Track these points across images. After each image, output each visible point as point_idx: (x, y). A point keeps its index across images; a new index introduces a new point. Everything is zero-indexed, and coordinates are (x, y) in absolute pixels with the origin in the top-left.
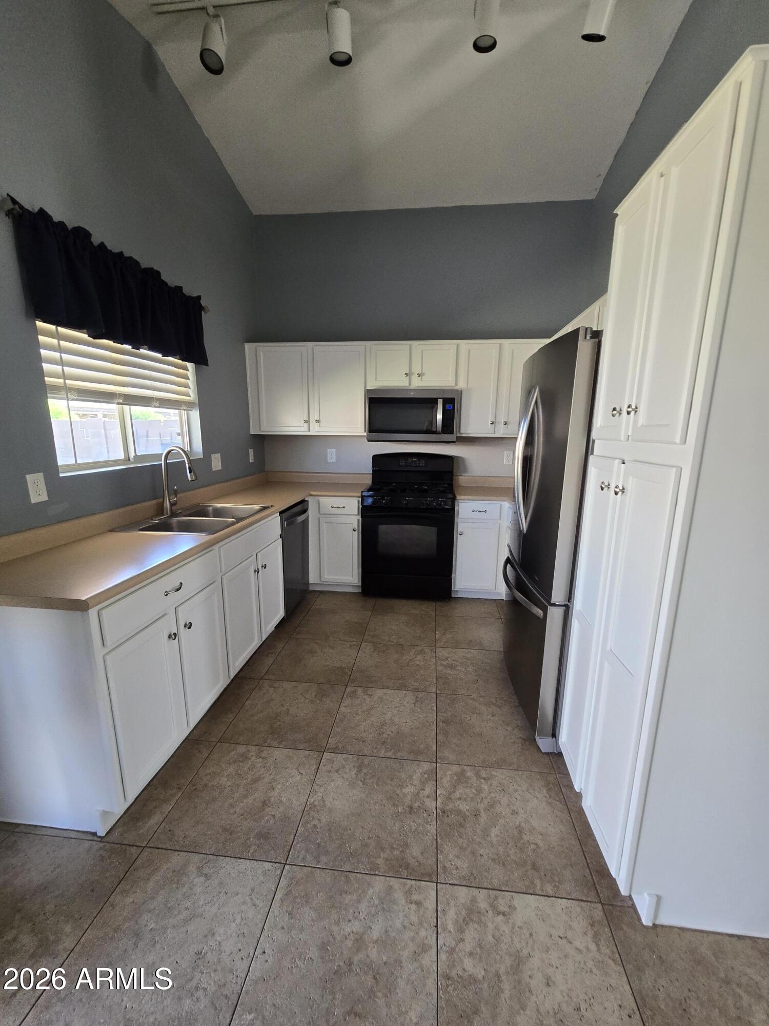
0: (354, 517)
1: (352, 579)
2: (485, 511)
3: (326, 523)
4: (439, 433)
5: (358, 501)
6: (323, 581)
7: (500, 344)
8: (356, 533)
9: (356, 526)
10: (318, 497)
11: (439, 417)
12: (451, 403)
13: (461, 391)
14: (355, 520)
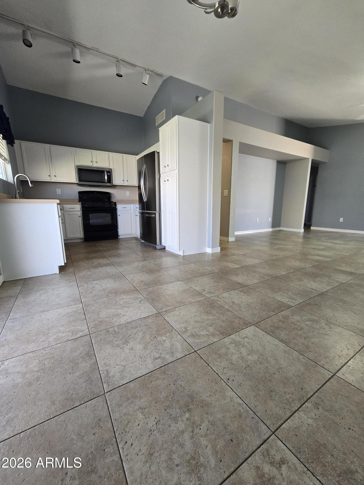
0: (79, 212)
1: (80, 235)
2: (126, 208)
3: (67, 215)
4: (106, 183)
5: (80, 206)
6: (68, 238)
7: (123, 156)
8: (80, 218)
9: (80, 215)
10: (63, 205)
11: (106, 177)
12: (109, 172)
13: (112, 169)
14: (80, 213)
